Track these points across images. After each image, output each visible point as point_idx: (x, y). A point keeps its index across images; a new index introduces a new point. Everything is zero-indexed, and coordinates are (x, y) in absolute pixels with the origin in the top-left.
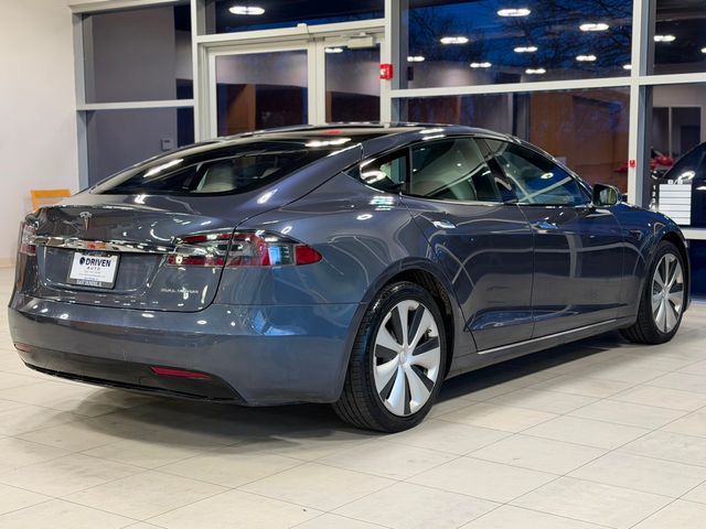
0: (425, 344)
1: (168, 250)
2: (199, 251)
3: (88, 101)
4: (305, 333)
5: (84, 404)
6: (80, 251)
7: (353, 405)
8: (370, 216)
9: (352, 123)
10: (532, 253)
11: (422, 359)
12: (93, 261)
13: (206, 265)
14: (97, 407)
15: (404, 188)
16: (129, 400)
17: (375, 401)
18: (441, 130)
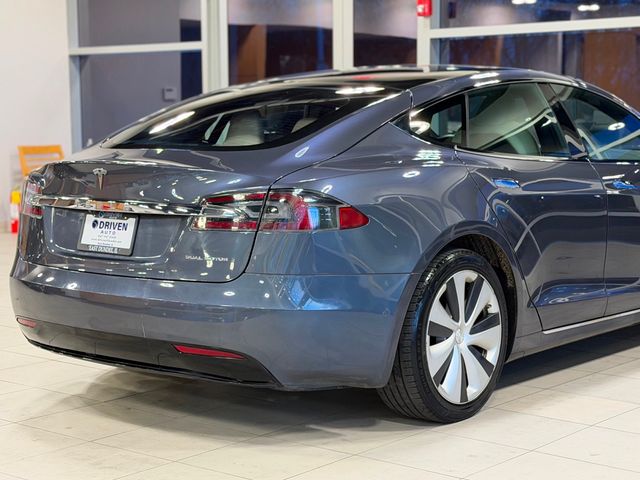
0: (484, 321)
1: (190, 212)
2: (227, 212)
3: (81, 44)
4: (349, 307)
5: (93, 387)
6: (93, 212)
7: (403, 391)
8: (417, 173)
9: (380, 68)
10: (607, 216)
11: (480, 338)
12: (107, 225)
13: (234, 228)
14: (107, 390)
15: (459, 141)
16: (142, 383)
17: (427, 386)
18: (495, 74)
